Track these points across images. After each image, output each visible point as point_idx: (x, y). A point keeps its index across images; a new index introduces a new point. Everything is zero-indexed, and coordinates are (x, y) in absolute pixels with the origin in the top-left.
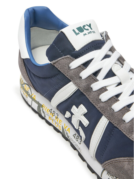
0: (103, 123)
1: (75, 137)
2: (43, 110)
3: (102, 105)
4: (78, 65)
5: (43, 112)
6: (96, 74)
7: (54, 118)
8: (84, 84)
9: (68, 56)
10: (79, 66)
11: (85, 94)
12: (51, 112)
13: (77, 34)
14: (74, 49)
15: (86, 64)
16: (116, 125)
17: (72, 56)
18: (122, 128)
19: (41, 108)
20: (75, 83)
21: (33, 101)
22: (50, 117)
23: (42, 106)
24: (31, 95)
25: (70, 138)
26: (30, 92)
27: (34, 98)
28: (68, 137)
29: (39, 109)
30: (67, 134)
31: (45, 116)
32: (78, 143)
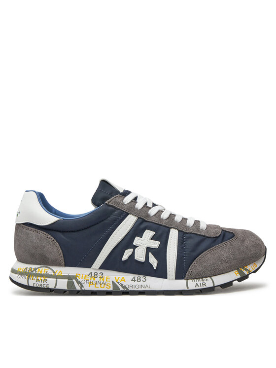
0: (174, 235)
1: (135, 281)
2: (77, 281)
3: (166, 221)
5: (79, 283)
7: (98, 279)
8: (143, 212)
9: (119, 195)
11: (146, 219)
12: (91, 276)
19: (74, 280)
20: (134, 214)
21: (58, 280)
22: (91, 283)
23: (75, 277)
24: (53, 274)
25: (127, 287)
26: (50, 272)
27: (60, 274)
28: (124, 287)
29: (70, 284)
30: (122, 285)
31: (82, 286)
32: (142, 283)
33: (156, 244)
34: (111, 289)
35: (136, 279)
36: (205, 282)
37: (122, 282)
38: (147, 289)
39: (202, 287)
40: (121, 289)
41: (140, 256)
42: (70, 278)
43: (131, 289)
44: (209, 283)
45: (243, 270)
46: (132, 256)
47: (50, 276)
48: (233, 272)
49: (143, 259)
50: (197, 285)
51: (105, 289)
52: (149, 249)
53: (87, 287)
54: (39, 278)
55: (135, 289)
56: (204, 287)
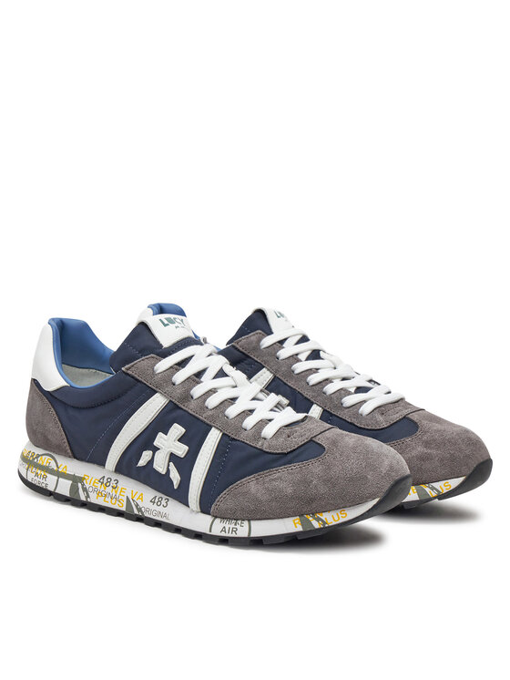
0: (213, 437)
1: (154, 502)
2: (83, 485)
3: (210, 413)
4: (170, 365)
5: (85, 490)
6: (199, 374)
7: (109, 490)
8: (179, 391)
9: (152, 355)
10: (171, 367)
11: (180, 405)
12: (102, 483)
13: (165, 325)
14: (161, 346)
15: (183, 364)
16: (233, 436)
17: (158, 355)
18: (242, 437)
19: (80, 485)
20: (164, 394)
21: (60, 479)
22: (99, 493)
23: (81, 480)
24: (56, 468)
25: (143, 509)
26: (53, 465)
27: (64, 471)
28: (139, 510)
29: (74, 489)
30: (137, 506)
31: (88, 496)
32: (160, 509)
33: (182, 450)
34: (124, 509)
35: (157, 500)
36: (238, 526)
37: (139, 502)
38: (164, 520)
39: (230, 535)
40: (136, 512)
41: (161, 465)
42: (76, 480)
43: (146, 515)
44: (242, 530)
45: (311, 519)
46: (151, 462)
47: (52, 472)
48: (291, 519)
49: (162, 471)
50: (224, 530)
51: (116, 507)
52: (173, 457)
53: (94, 499)
54: (39, 472)
55: (151, 516)
56: (234, 535)
